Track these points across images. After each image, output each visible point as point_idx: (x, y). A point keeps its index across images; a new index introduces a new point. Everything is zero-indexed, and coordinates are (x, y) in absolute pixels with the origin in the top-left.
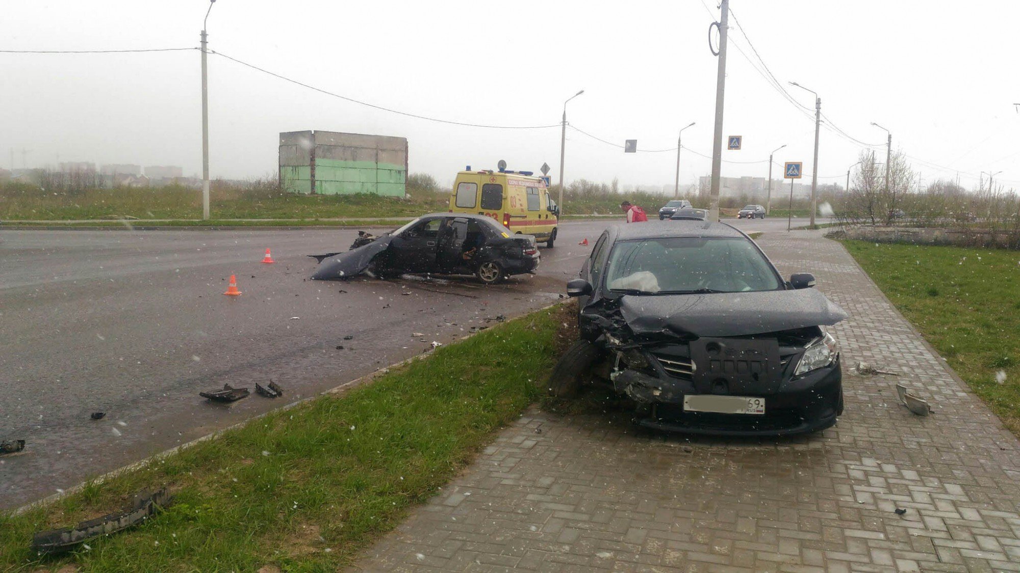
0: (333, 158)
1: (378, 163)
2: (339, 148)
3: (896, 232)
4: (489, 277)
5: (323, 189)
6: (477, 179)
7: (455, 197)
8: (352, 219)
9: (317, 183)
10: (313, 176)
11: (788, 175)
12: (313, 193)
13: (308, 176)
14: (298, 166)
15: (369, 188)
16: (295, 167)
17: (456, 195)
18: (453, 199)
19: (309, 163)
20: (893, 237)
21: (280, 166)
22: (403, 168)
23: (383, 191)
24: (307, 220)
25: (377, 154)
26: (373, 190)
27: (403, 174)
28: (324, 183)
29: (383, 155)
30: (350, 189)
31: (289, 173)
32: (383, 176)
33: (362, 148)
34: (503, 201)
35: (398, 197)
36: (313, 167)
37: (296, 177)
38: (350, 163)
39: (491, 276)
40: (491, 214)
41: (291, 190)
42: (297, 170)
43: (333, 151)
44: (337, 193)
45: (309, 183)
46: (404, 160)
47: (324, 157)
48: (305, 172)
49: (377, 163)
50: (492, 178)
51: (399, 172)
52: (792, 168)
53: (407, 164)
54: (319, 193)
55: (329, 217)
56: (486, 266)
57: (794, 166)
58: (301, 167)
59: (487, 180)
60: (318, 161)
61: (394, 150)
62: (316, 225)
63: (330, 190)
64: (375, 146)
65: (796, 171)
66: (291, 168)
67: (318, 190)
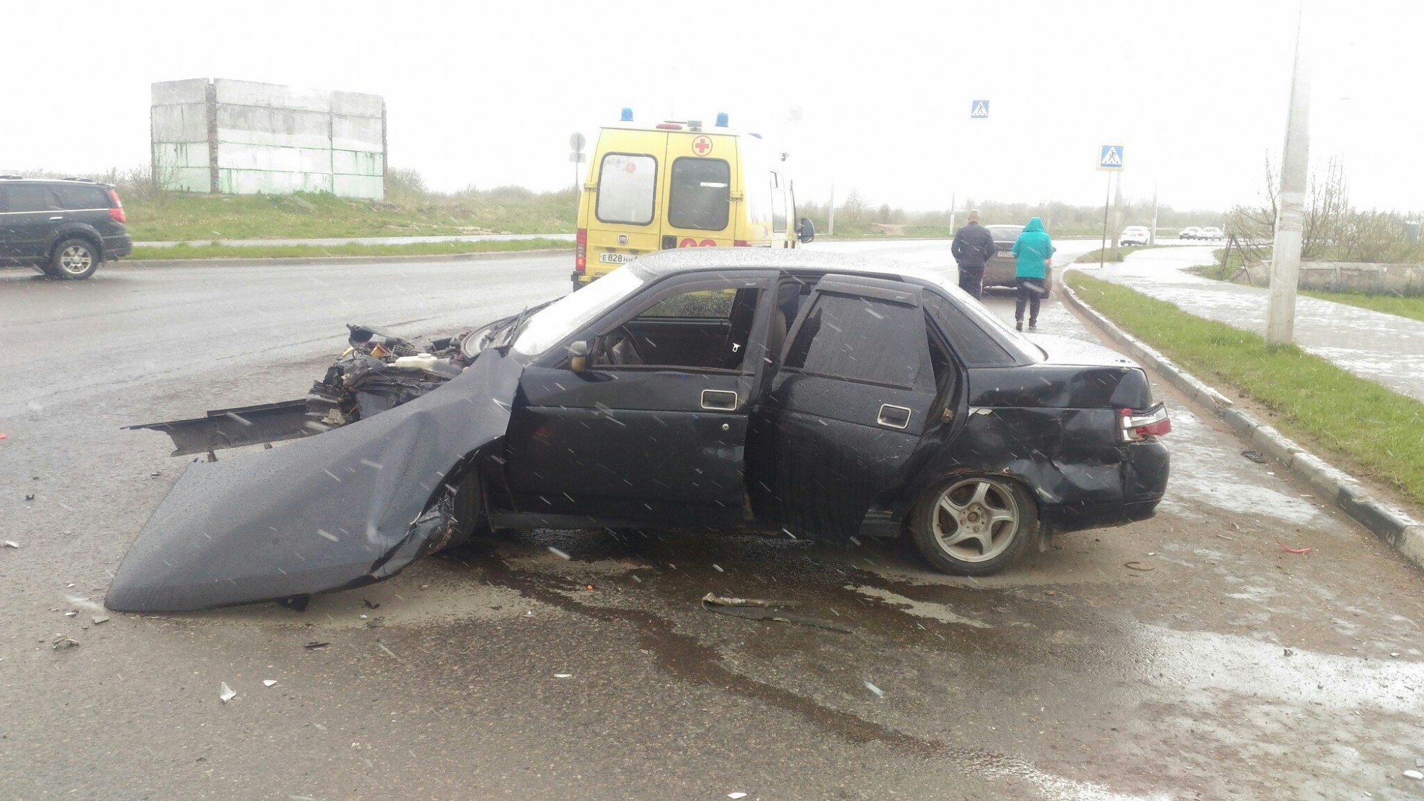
0: (251, 128)
1: (334, 138)
2: (262, 110)
3: (1338, 270)
4: (972, 545)
5: (234, 183)
6: (656, 143)
7: (594, 195)
8: (293, 242)
9: (221, 174)
10: (214, 160)
11: (1102, 165)
12: (215, 189)
13: (205, 161)
14: (186, 143)
15: (317, 184)
16: (181, 145)
17: (597, 189)
18: (585, 205)
19: (206, 137)
20: (1332, 278)
21: (153, 143)
22: (379, 149)
23: (342, 189)
24: (195, 244)
25: (331, 123)
26: (326, 187)
27: (379, 160)
28: (234, 173)
29: (342, 126)
30: (283, 184)
31: (168, 154)
32: (343, 162)
33: (306, 112)
34: (732, 205)
35: (371, 200)
36: (213, 146)
37: (182, 162)
38: (282, 138)
39: (984, 537)
40: (698, 241)
41: (171, 187)
42: (184, 148)
43: (250, 115)
44: (259, 191)
45: (207, 172)
46: (380, 136)
47: (234, 127)
48: (199, 154)
49: (331, 139)
50: (698, 141)
51: (372, 155)
52: (1110, 153)
53: (384, 143)
54: (226, 190)
55: (244, 237)
56: (962, 497)
57: (1113, 149)
58: (192, 145)
59: (683, 146)
60: (222, 133)
61: (362, 117)
62: (210, 257)
63: (246, 185)
64: (326, 108)
65: (1117, 157)
66: (171, 147)
67: (224, 187)
